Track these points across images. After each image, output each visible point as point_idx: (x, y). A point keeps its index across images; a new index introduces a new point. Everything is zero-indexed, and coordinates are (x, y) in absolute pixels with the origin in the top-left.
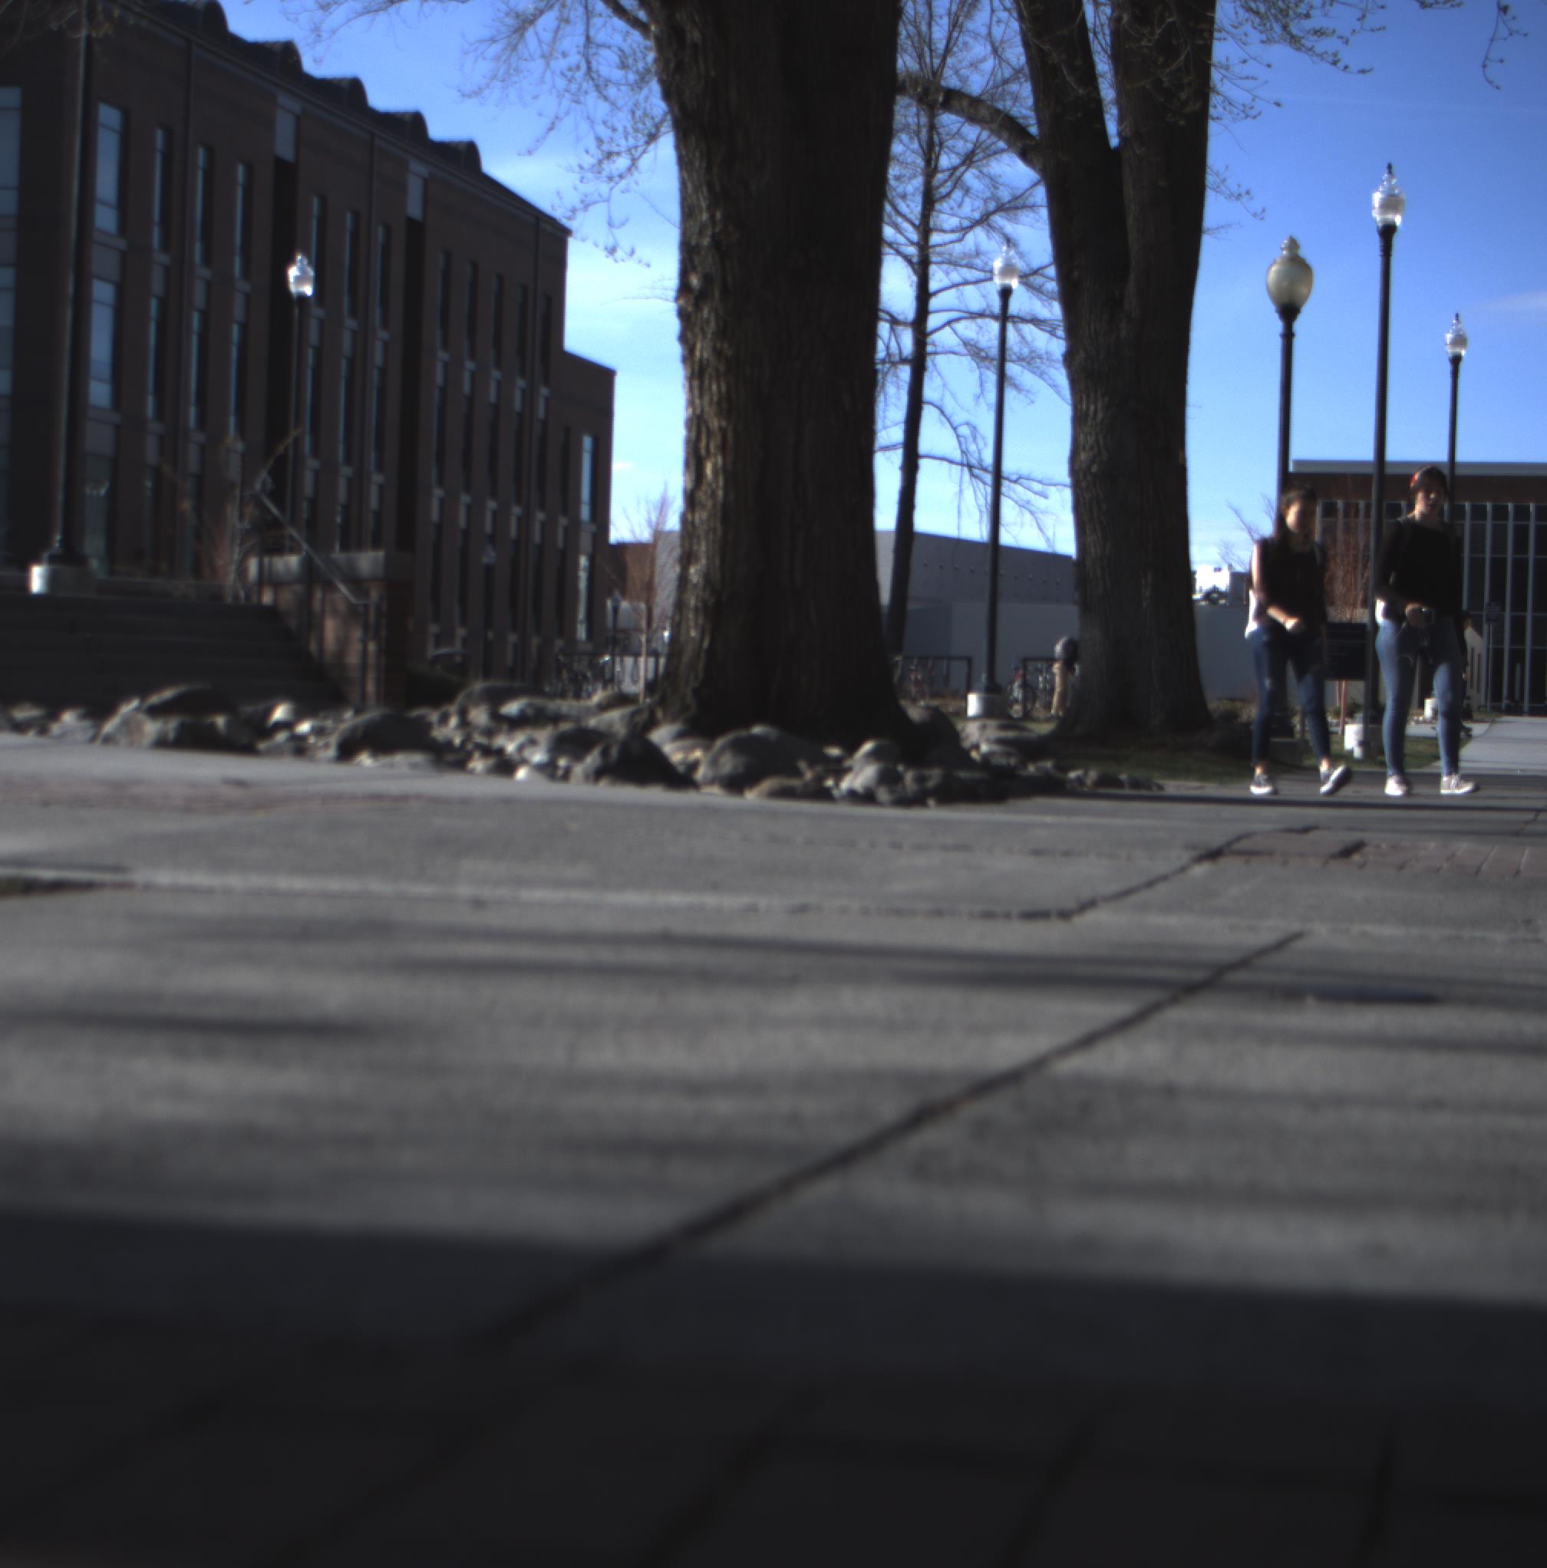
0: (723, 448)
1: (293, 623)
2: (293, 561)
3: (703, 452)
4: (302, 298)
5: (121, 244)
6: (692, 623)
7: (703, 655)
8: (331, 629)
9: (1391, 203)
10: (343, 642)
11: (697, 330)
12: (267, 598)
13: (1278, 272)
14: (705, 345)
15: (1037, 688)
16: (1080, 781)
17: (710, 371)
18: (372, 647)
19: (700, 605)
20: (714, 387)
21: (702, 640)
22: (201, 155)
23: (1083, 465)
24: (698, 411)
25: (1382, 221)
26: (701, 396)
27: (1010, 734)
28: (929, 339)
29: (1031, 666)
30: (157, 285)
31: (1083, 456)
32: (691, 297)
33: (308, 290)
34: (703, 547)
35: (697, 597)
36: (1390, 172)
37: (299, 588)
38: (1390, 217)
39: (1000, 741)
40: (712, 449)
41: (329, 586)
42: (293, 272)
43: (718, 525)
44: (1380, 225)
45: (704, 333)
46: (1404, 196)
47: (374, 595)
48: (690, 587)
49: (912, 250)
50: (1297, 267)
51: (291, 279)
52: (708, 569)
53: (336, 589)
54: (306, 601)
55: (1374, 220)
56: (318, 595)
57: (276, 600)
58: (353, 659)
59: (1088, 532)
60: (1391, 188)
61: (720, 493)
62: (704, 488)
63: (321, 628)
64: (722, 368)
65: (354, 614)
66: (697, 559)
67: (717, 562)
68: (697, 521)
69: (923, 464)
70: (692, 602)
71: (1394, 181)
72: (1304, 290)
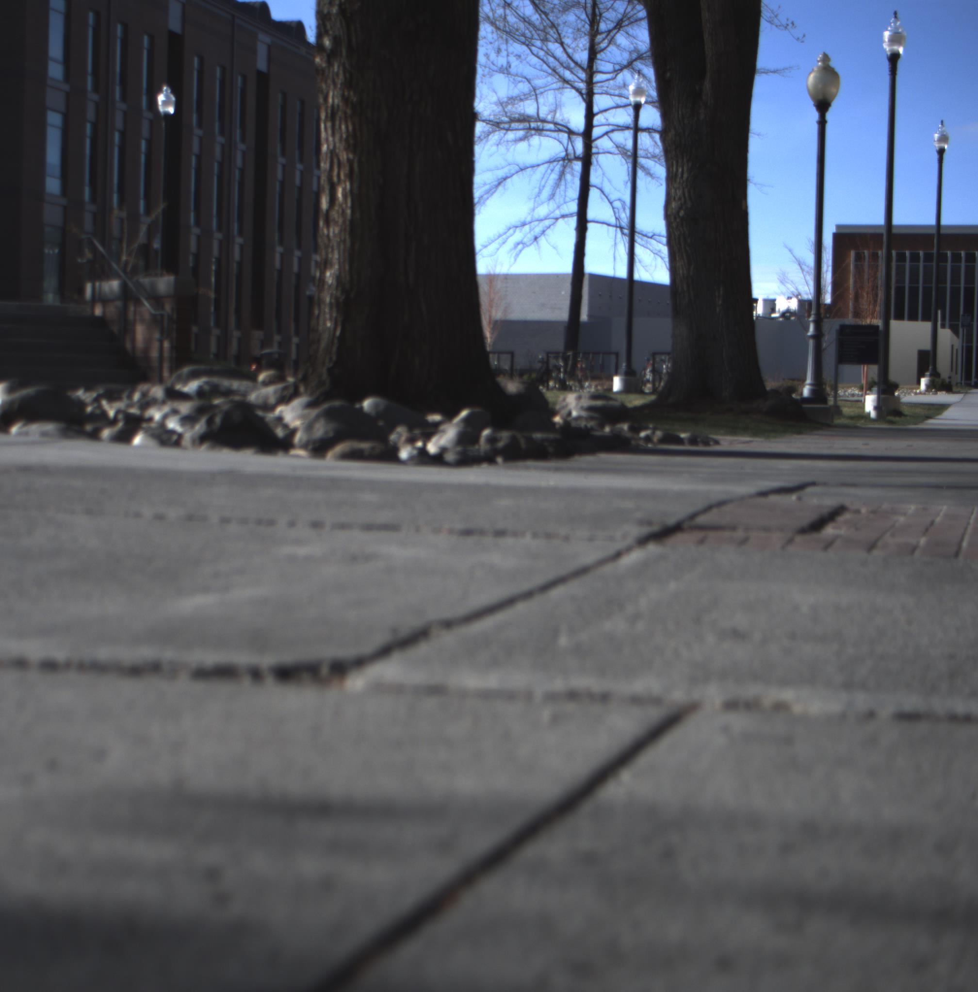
0: (351, 176)
1: (115, 329)
2: (113, 285)
3: (335, 179)
4: (167, 115)
5: (66, 87)
6: (328, 316)
7: (336, 341)
8: (140, 331)
9: (896, 39)
10: (148, 342)
11: (330, 82)
12: (98, 311)
13: (815, 77)
14: (336, 93)
15: (662, 373)
16: (648, 439)
17: (340, 113)
18: (166, 344)
19: (333, 301)
20: (343, 127)
21: (335, 329)
22: (119, 29)
23: (674, 211)
24: (331, 147)
25: (890, 50)
26: (333, 135)
27: (599, 403)
28: (594, 145)
29: (658, 359)
30: (91, 114)
31: (674, 205)
32: (325, 55)
33: (171, 110)
34: (336, 256)
35: (332, 295)
36: (896, 17)
37: (119, 303)
38: (895, 48)
39: (590, 409)
40: (342, 177)
41: (138, 302)
42: (161, 98)
43: (347, 237)
44: (889, 53)
45: (335, 84)
46: (905, 34)
47: (168, 308)
48: (326, 287)
49: (582, 86)
50: (829, 74)
51: (160, 103)
52: (340, 273)
53: (142, 304)
54: (124, 311)
55: (885, 50)
56: (132, 308)
57: (104, 312)
58: (154, 354)
59: (677, 259)
60: (896, 28)
61: (349, 212)
62: (336, 208)
63: (133, 332)
64: (349, 111)
65: (156, 321)
66: (332, 265)
67: (347, 267)
68: (331, 234)
69: (590, 226)
70: (328, 300)
71: (898, 23)
72: (833, 90)
